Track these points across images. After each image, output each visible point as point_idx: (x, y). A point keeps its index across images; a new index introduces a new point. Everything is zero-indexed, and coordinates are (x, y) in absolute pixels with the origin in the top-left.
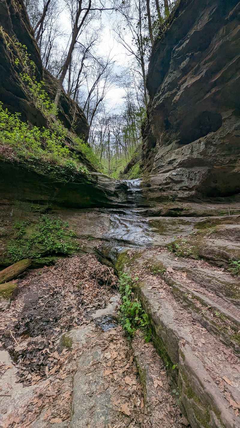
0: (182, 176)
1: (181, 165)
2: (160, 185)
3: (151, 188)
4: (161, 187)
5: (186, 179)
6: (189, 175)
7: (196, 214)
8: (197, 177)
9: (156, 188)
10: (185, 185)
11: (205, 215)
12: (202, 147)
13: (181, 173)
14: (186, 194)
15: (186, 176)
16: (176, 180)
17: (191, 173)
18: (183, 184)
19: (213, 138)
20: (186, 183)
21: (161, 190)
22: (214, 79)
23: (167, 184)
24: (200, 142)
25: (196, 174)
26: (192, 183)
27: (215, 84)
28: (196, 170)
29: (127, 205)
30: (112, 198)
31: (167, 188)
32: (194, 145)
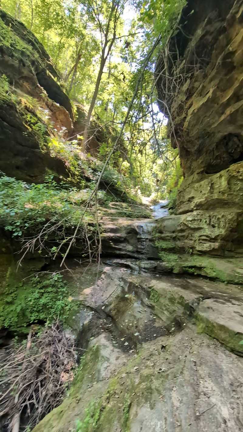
0: (201, 221)
1: (199, 206)
2: (174, 232)
3: (163, 235)
4: (174, 235)
5: (205, 226)
6: (210, 220)
7: (219, 279)
8: (222, 224)
9: (168, 236)
10: (205, 234)
11: (232, 282)
12: (224, 183)
13: (199, 217)
14: (206, 246)
15: (206, 222)
16: (192, 226)
17: (213, 217)
18: (202, 233)
19: (238, 172)
20: (207, 231)
21: (174, 239)
22: (226, 97)
23: (182, 231)
24: (221, 176)
25: (219, 219)
26: (215, 232)
27: (228, 104)
28: (220, 213)
29: (136, 256)
30: (121, 246)
31: (182, 236)
32: (214, 180)
